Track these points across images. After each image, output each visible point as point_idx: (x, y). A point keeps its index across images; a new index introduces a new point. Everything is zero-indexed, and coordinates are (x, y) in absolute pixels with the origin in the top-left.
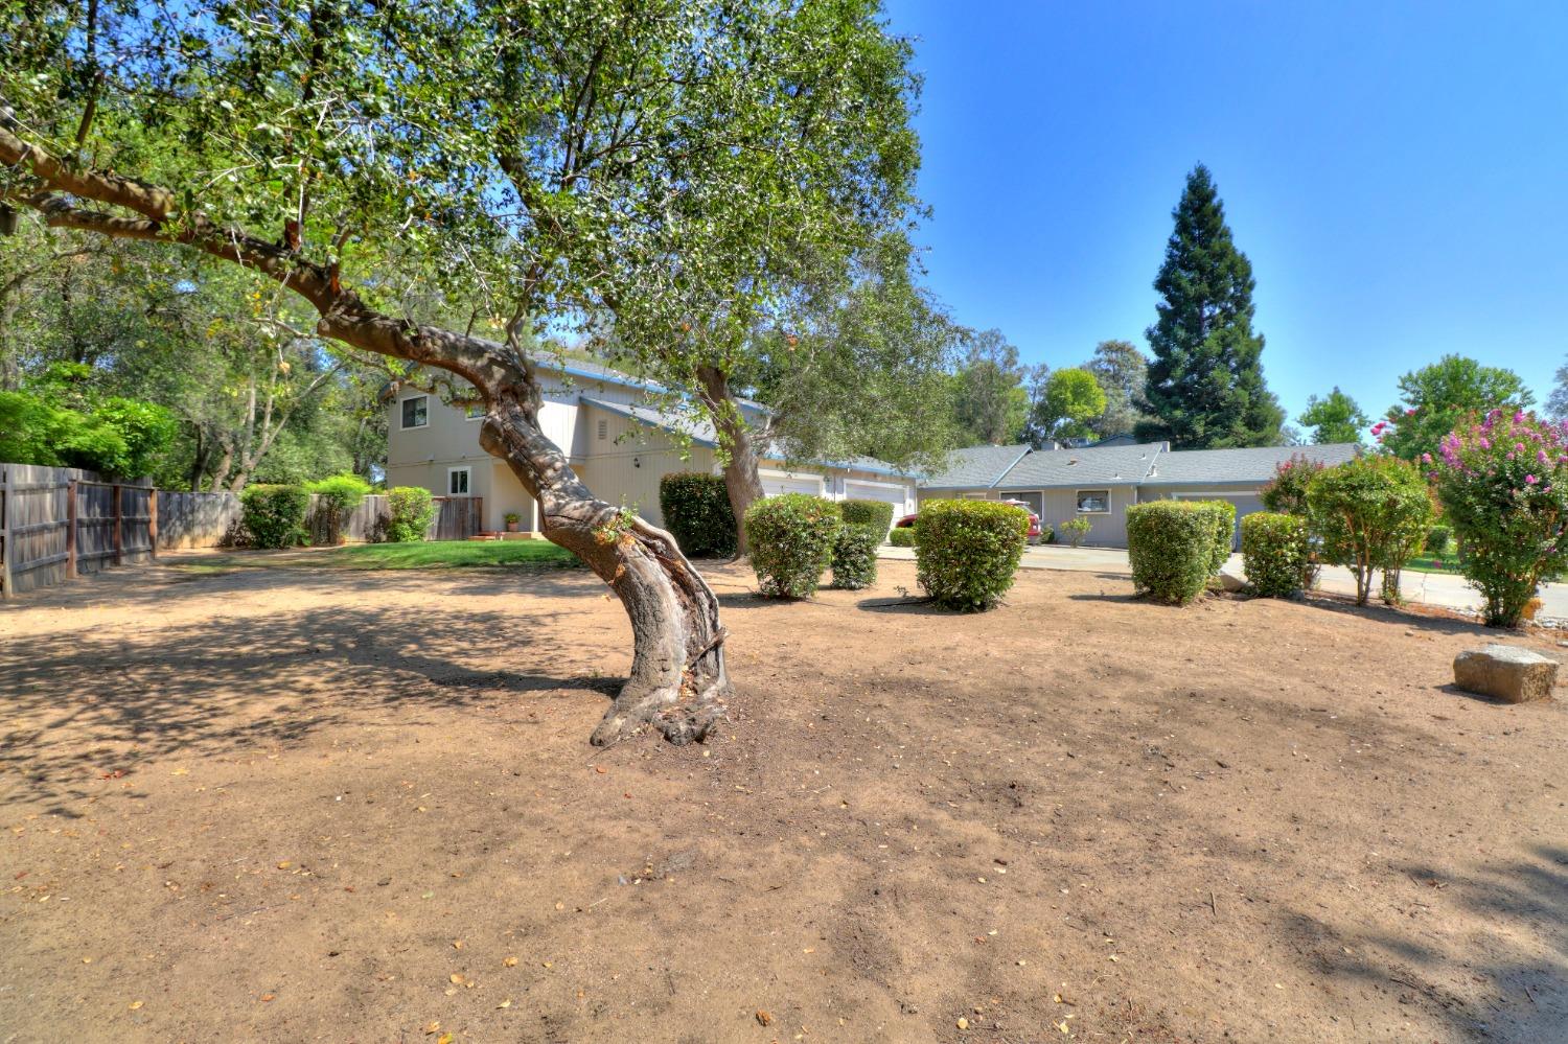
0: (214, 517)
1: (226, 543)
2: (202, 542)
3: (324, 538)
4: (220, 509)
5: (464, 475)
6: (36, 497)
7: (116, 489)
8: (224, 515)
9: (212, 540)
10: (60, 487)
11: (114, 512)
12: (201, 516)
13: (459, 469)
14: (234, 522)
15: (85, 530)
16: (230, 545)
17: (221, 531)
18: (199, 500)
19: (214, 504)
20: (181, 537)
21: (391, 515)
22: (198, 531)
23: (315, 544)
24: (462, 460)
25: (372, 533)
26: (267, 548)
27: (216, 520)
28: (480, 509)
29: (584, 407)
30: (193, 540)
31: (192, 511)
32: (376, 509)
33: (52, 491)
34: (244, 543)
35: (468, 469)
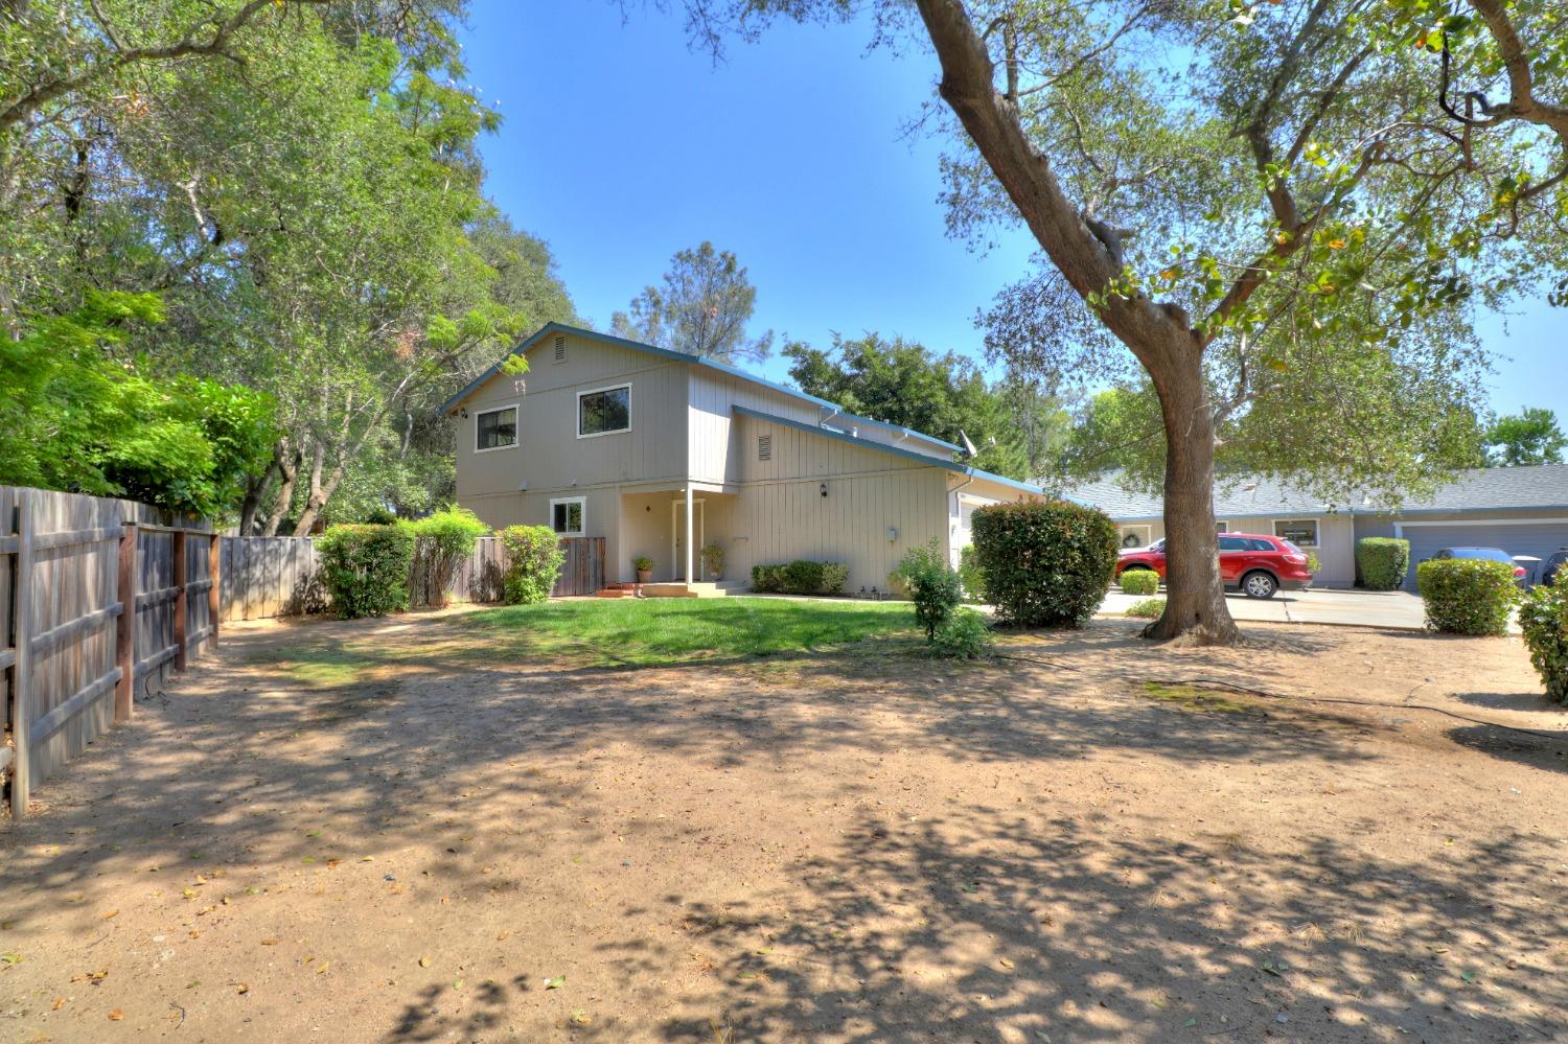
0: (275, 574)
1: (292, 610)
2: (258, 610)
3: (421, 599)
4: (283, 561)
5: (575, 510)
6: (70, 562)
7: (178, 536)
8: (289, 570)
9: (272, 607)
10: (110, 536)
11: (175, 581)
12: (257, 572)
13: (567, 501)
14: (305, 579)
15: (141, 615)
16: (299, 613)
17: (285, 593)
18: (256, 548)
19: (276, 554)
20: (230, 605)
21: (504, 565)
22: (253, 594)
23: (414, 609)
24: (574, 489)
25: (478, 589)
26: (358, 617)
27: (279, 578)
28: (603, 554)
29: (739, 417)
30: (247, 608)
31: (248, 565)
32: (483, 556)
33: (96, 547)
34: (316, 610)
35: (581, 500)
